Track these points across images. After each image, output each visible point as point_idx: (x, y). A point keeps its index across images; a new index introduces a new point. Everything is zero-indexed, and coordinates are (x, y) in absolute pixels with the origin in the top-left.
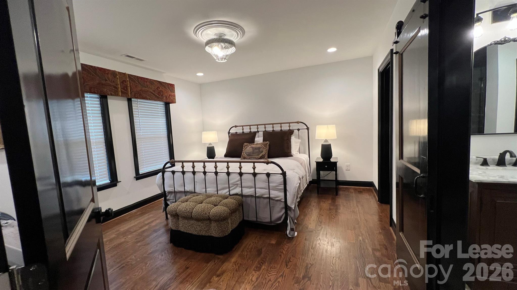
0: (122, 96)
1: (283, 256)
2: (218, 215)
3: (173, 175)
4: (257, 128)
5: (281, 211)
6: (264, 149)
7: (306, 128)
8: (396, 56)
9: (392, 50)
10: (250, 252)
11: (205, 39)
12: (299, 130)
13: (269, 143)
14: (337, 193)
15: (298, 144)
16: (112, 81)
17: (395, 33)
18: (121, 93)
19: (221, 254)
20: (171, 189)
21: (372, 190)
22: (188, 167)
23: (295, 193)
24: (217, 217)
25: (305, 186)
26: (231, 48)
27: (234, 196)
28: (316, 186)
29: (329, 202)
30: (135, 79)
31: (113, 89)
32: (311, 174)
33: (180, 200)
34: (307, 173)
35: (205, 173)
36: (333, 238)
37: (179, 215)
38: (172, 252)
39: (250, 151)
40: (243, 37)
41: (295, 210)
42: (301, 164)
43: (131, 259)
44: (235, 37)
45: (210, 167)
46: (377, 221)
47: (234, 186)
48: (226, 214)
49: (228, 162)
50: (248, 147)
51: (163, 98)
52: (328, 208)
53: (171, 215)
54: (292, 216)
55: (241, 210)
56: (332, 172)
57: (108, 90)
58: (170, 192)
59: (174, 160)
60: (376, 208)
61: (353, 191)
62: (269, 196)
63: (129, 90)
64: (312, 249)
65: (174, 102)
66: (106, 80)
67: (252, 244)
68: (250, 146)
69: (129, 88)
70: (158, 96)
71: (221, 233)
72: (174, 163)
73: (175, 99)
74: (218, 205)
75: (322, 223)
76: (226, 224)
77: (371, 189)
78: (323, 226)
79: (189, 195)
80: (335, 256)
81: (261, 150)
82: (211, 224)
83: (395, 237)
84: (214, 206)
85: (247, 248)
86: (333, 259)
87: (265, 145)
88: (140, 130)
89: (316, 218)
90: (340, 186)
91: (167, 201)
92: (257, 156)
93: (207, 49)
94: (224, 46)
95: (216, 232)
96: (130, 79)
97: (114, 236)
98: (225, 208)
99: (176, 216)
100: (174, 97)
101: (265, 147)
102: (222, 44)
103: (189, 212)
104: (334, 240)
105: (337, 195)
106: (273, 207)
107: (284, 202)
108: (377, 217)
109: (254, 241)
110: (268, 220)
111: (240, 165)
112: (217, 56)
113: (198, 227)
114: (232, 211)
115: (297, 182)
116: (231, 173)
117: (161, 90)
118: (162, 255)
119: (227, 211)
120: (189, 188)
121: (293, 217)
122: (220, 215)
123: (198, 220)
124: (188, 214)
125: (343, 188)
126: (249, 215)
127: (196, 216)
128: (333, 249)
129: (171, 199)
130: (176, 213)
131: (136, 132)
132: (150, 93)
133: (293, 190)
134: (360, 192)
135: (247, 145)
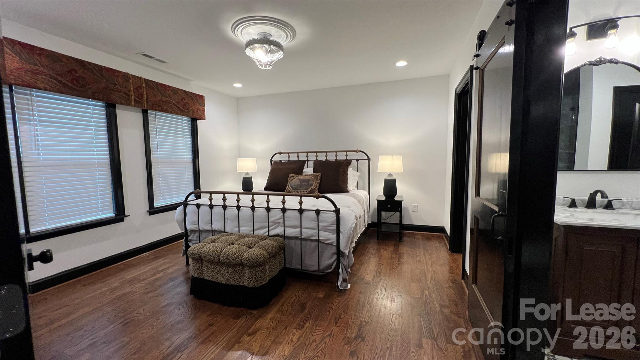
0: (135, 106)
1: (331, 312)
2: (253, 259)
3: (197, 209)
4: (307, 157)
5: (331, 258)
6: (314, 182)
7: (367, 158)
8: (476, 72)
9: (472, 66)
10: (291, 307)
11: (245, 39)
12: (357, 160)
13: (321, 174)
14: (401, 239)
15: (357, 178)
16: (124, 86)
17: (476, 44)
18: (135, 102)
19: (254, 308)
20: (195, 227)
21: (443, 237)
22: (218, 200)
23: (350, 235)
24: (252, 261)
25: (363, 229)
26: (278, 52)
27: (274, 237)
28: (376, 230)
29: (391, 250)
30: (154, 86)
31: (123, 96)
32: (370, 217)
33: (206, 240)
34: (366, 213)
35: (238, 207)
36: (394, 292)
37: (203, 259)
38: (193, 305)
39: (296, 184)
40: (294, 40)
41: (349, 256)
42: (359, 202)
43: (139, 313)
44: (284, 39)
45: (246, 200)
46: (447, 273)
47: (275, 225)
48: (263, 258)
49: (268, 195)
50: (294, 178)
51: (188, 112)
52: (390, 256)
53: (193, 259)
54: (345, 263)
55: (282, 255)
56: (396, 213)
57: (116, 97)
58: (193, 231)
59: (199, 190)
60: (447, 258)
61: (419, 237)
62: (317, 238)
63: (145, 99)
64: (367, 304)
65: (203, 118)
66: (115, 84)
67: (294, 298)
68: (297, 178)
69: (145, 96)
70: (182, 109)
71: (256, 282)
72: (199, 194)
73: (204, 114)
74: (253, 248)
75: (381, 273)
76: (263, 271)
77: (441, 235)
78: (383, 278)
79: (217, 235)
80: (395, 312)
81: (310, 182)
82: (244, 270)
83: (467, 291)
84: (249, 248)
85: (288, 302)
86: (393, 316)
87: (316, 177)
88: (158, 152)
89: (374, 267)
90: (405, 231)
91: (189, 243)
92: (306, 191)
93: (248, 51)
94: (269, 49)
95: (250, 281)
96: (147, 86)
97: (116, 284)
98: (262, 251)
99: (199, 259)
100: (203, 112)
101: (316, 180)
102: (267, 46)
103: (216, 255)
104: (394, 294)
105: (401, 241)
106: (323, 252)
107: (335, 246)
108: (447, 268)
109: (297, 294)
110: (316, 268)
111: (284, 199)
112: (259, 61)
113: (227, 275)
114: (271, 255)
115: (353, 222)
116: (271, 209)
117: (186, 102)
118: (179, 309)
119: (265, 255)
120: (217, 225)
121: (346, 265)
122: (256, 259)
123: (227, 265)
124: (214, 258)
125: (409, 234)
126: (292, 262)
127: (225, 260)
128: (393, 305)
129: (194, 240)
130: (200, 256)
131: (152, 153)
132: (172, 105)
133: (348, 231)
134: (429, 239)
135: (294, 176)
